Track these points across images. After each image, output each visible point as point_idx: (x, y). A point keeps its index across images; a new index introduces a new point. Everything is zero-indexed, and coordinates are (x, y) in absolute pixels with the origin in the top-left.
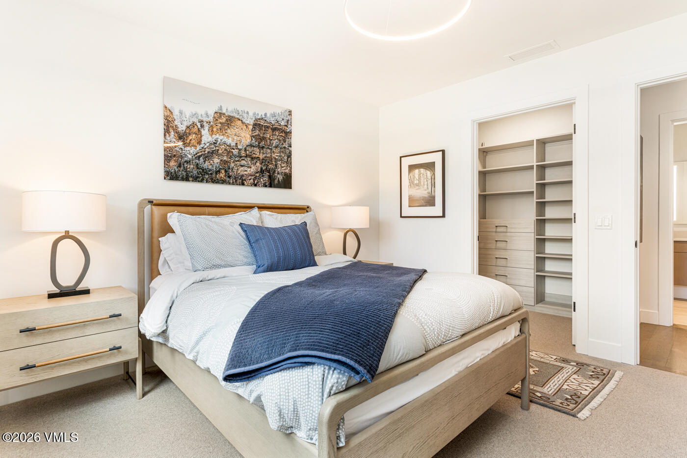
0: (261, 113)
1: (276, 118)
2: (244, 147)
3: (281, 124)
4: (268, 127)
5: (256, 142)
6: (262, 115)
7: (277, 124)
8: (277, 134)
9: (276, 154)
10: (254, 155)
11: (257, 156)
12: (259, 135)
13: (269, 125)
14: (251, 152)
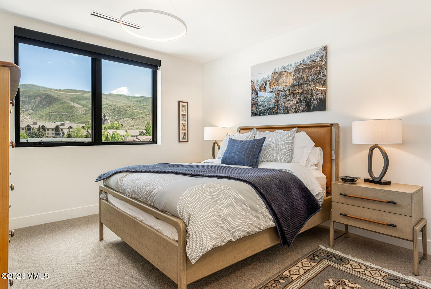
0: (299, 60)
1: (312, 58)
2: (288, 88)
3: (317, 61)
4: (305, 68)
5: (296, 82)
6: (300, 62)
7: (313, 63)
8: (313, 70)
9: (312, 86)
10: (295, 92)
11: (297, 92)
12: (298, 77)
13: (306, 66)
14: (293, 91)
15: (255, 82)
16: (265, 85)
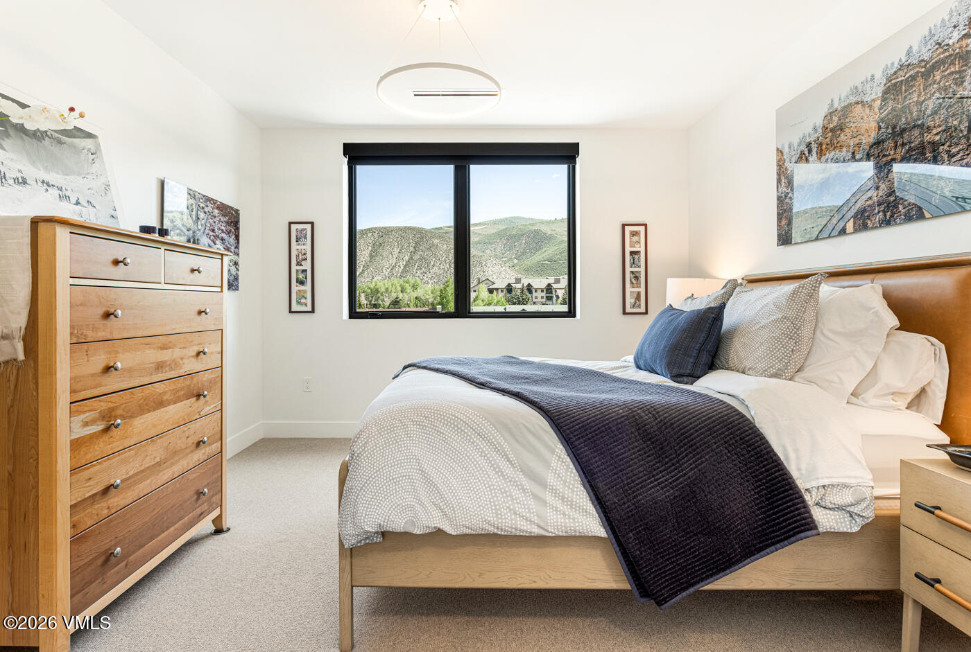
0: (896, 56)
1: (936, 38)
2: (866, 152)
3: (951, 42)
4: (913, 78)
5: (887, 128)
6: (900, 60)
7: (941, 50)
8: (938, 78)
9: (935, 131)
10: (884, 159)
11: (890, 158)
12: (894, 109)
13: (917, 69)
14: (879, 156)
15: (786, 150)
16: (807, 155)
